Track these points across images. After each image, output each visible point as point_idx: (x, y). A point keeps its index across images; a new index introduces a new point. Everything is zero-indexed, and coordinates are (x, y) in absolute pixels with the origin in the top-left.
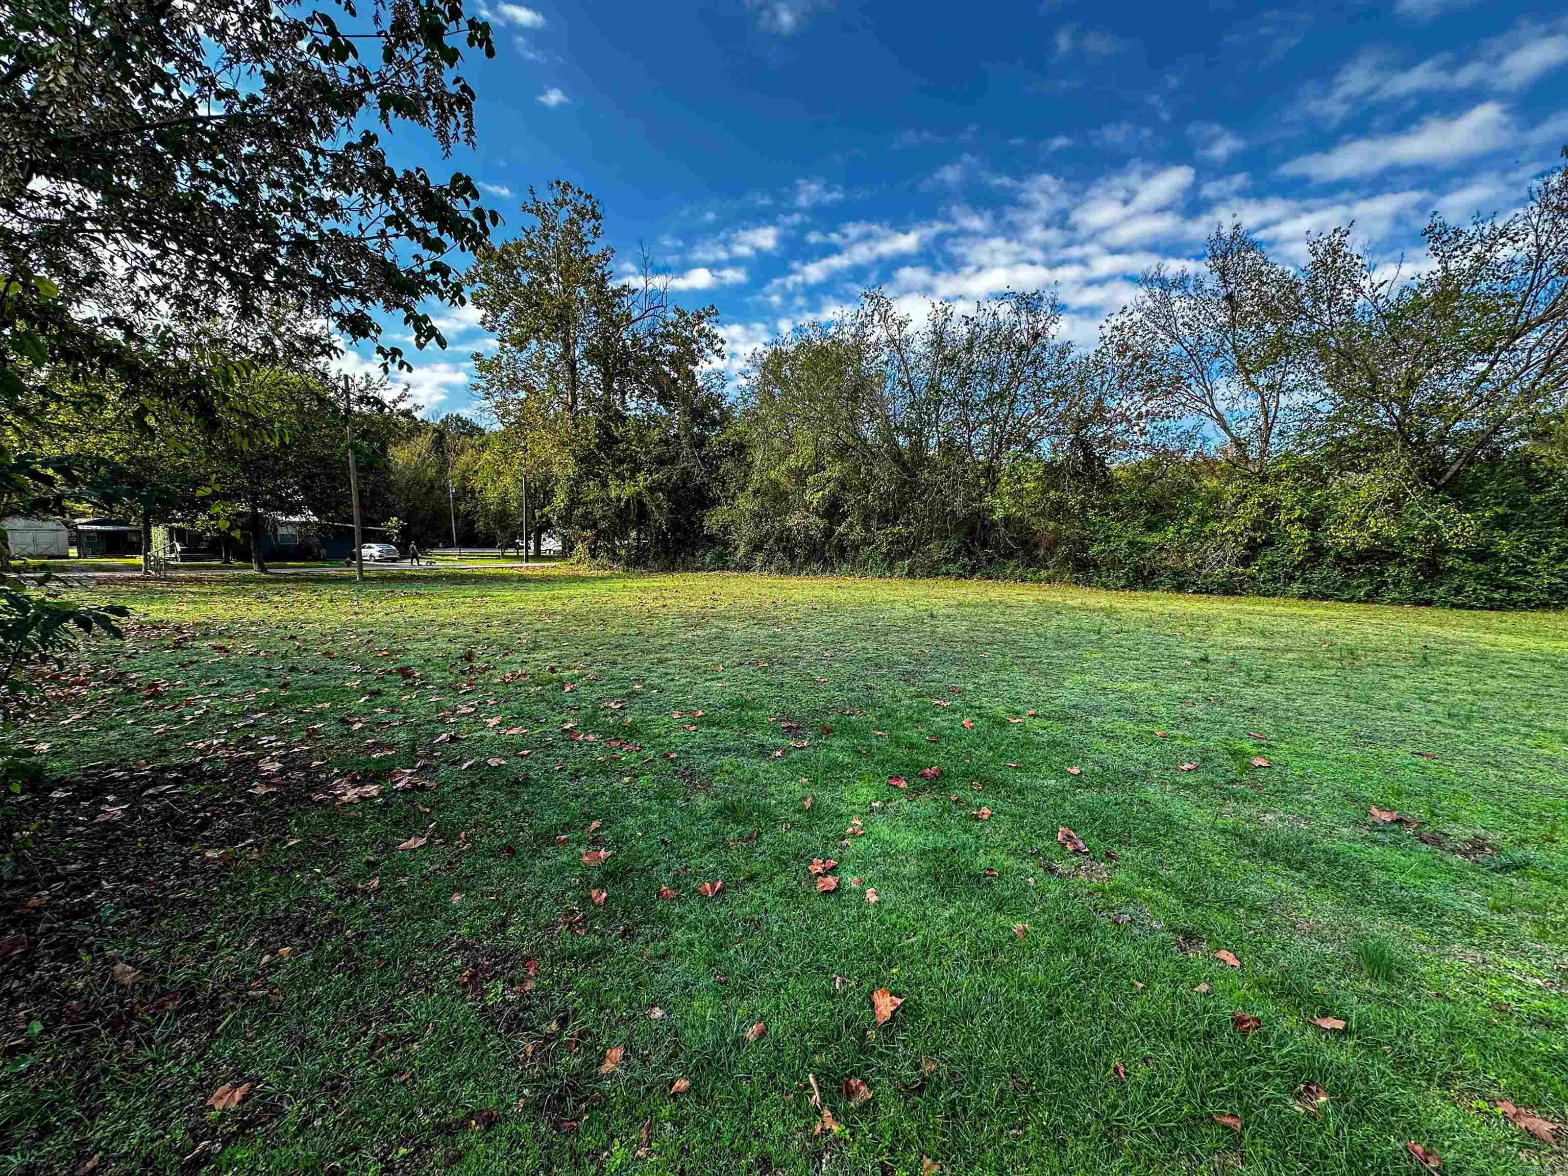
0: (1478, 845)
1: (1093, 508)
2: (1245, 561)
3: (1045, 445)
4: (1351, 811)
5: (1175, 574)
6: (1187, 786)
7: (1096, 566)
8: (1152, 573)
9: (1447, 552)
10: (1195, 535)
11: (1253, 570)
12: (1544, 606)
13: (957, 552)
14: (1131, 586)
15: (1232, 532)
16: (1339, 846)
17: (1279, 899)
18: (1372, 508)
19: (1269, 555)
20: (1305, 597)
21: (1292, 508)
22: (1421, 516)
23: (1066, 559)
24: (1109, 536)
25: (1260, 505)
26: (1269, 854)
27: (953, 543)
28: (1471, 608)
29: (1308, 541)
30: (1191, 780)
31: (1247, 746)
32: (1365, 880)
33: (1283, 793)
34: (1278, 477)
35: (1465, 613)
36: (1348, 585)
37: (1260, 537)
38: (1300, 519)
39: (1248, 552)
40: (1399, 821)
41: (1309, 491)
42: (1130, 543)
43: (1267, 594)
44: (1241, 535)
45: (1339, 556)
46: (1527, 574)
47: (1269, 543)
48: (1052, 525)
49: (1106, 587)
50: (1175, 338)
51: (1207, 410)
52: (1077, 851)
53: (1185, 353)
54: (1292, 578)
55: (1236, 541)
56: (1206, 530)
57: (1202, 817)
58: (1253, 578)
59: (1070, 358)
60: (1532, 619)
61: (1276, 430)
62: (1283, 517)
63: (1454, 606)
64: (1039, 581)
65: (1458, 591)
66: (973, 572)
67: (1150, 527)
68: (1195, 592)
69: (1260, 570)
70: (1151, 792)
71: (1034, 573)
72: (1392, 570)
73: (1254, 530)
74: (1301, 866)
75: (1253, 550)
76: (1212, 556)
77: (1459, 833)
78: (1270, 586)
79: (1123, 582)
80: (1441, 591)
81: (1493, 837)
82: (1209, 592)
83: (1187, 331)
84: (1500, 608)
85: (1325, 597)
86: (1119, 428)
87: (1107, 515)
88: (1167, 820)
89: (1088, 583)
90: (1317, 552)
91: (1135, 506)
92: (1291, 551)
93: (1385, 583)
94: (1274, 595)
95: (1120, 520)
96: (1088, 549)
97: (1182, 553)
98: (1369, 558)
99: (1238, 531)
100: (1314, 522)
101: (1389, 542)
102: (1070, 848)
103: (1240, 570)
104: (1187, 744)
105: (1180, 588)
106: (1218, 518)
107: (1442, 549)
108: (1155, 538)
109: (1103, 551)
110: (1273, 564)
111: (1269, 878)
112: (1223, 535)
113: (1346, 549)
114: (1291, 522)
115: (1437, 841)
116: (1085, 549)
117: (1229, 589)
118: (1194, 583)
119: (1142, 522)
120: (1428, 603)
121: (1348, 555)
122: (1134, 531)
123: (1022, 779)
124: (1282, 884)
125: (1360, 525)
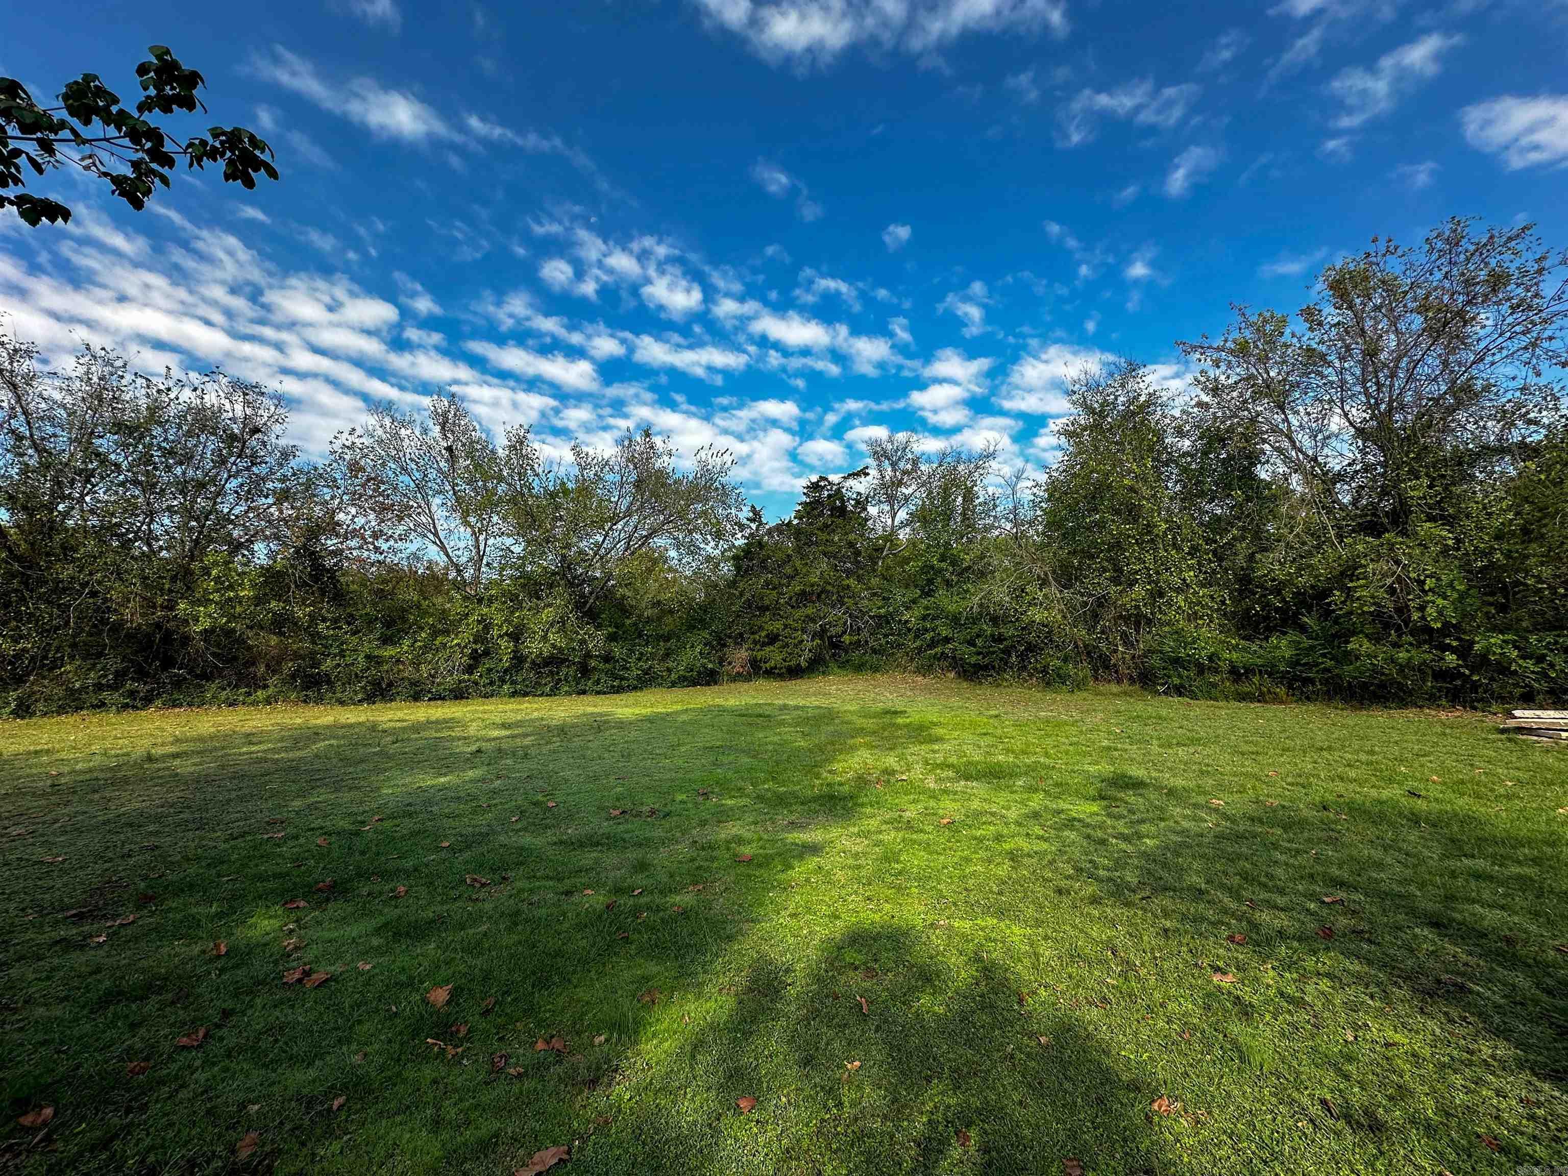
0: (653, 812)
1: (324, 620)
2: (470, 670)
3: (260, 548)
4: (603, 814)
5: (411, 684)
6: (519, 830)
7: (329, 682)
8: (390, 684)
9: (591, 657)
10: (426, 648)
11: (476, 676)
12: (635, 688)
13: (120, 675)
14: (370, 699)
15: (458, 645)
16: (606, 831)
17: (597, 861)
18: (552, 625)
19: (488, 664)
20: (514, 694)
21: (501, 626)
22: (578, 634)
23: (293, 677)
24: (343, 650)
25: (479, 622)
26: (582, 845)
27: (113, 663)
28: (605, 693)
29: (513, 651)
30: (519, 826)
31: (540, 797)
32: (624, 840)
33: (570, 817)
34: (490, 601)
35: (603, 697)
36: (539, 684)
37: (480, 648)
38: (506, 634)
39: (471, 662)
40: (623, 812)
41: (512, 613)
42: (368, 657)
43: (486, 696)
44: (466, 647)
45: (533, 662)
46: (627, 669)
47: (486, 653)
48: (274, 640)
49: (342, 703)
50: (404, 470)
51: (431, 537)
52: (483, 885)
53: (412, 485)
54: (503, 681)
55: (462, 652)
56: (437, 642)
57: (539, 841)
58: (476, 683)
59: (293, 463)
60: (630, 697)
61: (484, 562)
62: (495, 633)
63: (598, 693)
64: (255, 703)
65: (598, 682)
66: (148, 701)
67: (386, 640)
68: (430, 700)
69: (481, 676)
70: (502, 839)
71: (249, 694)
72: (564, 670)
73: (475, 642)
74: (598, 844)
75: (476, 657)
76: (442, 666)
77: (645, 809)
78: (489, 689)
79: (360, 696)
80: (590, 683)
81: (656, 806)
82: (443, 699)
83: (414, 467)
84: (618, 692)
85: (526, 694)
86: (353, 543)
87: (341, 628)
88: (522, 848)
89: (319, 700)
90: (518, 660)
91: (370, 621)
92: (501, 660)
93: (560, 680)
94: (492, 696)
95: (354, 633)
96: (320, 664)
97: (417, 665)
98: (551, 663)
99: (463, 644)
100: (515, 637)
101: (561, 650)
102: (477, 885)
103: (466, 677)
104: (506, 806)
105: (416, 698)
106: (446, 632)
107: (588, 655)
108: (389, 652)
109: (339, 665)
110: (490, 670)
111: (587, 855)
112: (451, 647)
113: (537, 656)
114: (500, 636)
115: (639, 814)
116: (316, 664)
117: (459, 694)
118: (429, 692)
119: (378, 635)
120: (584, 692)
121: (538, 661)
122: (369, 644)
123: (409, 864)
124: (595, 854)
125: (545, 638)
